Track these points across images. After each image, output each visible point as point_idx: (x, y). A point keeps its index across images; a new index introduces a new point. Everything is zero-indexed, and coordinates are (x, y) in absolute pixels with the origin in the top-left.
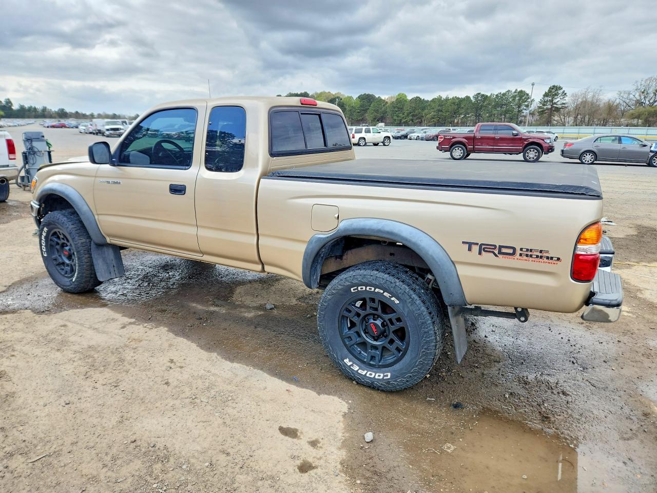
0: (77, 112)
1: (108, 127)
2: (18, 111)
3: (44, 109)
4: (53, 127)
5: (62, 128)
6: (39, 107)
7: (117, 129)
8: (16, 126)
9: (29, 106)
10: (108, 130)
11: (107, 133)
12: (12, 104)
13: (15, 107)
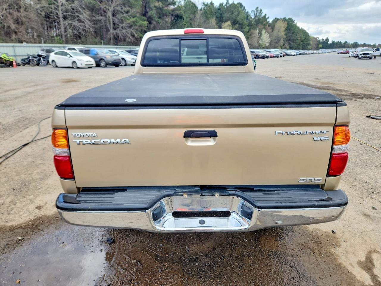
0: (365, 44)
1: (361, 53)
2: (331, 44)
3: (346, 43)
4: (342, 53)
5: (346, 53)
6: (343, 42)
7: (368, 54)
8: (323, 53)
9: (338, 41)
10: (361, 54)
11: (360, 56)
12: (329, 41)
13: (330, 42)
